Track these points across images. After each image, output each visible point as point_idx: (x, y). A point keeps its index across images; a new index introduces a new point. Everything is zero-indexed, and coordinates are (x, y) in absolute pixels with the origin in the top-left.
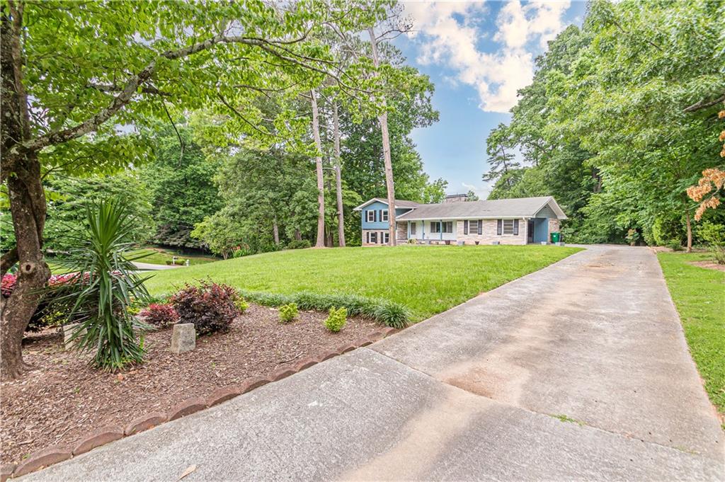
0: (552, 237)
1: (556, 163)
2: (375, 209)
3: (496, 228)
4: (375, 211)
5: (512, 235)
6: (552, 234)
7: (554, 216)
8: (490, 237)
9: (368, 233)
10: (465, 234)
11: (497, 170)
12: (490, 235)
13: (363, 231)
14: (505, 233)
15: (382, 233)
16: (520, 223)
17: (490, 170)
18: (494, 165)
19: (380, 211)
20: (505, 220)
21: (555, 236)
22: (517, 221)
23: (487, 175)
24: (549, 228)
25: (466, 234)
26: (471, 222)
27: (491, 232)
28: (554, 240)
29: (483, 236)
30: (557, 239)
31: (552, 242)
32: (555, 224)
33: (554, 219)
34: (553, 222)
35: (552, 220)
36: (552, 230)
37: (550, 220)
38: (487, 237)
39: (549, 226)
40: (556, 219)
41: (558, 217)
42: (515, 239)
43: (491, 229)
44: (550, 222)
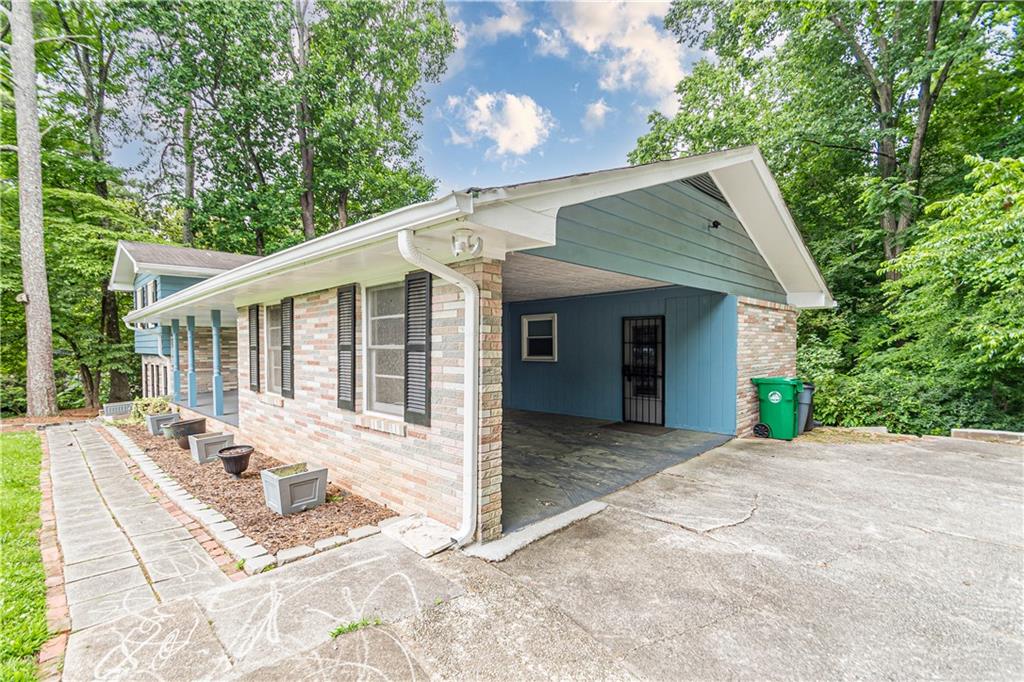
3: (335, 357)
6: (760, 387)
7: (772, 290)
8: (317, 420)
9: (146, 367)
10: (252, 388)
12: (317, 404)
13: (143, 360)
16: (441, 307)
21: (775, 398)
22: (419, 286)
24: (742, 349)
25: (255, 387)
27: (318, 385)
28: (769, 421)
29: (298, 407)
30: (787, 412)
31: (761, 430)
32: (773, 330)
33: (769, 304)
34: (767, 319)
35: (752, 306)
36: (759, 362)
37: (746, 304)
38: (309, 415)
39: (740, 342)
40: (783, 307)
41: (788, 296)
42: (416, 455)
43: (317, 364)
44: (741, 318)
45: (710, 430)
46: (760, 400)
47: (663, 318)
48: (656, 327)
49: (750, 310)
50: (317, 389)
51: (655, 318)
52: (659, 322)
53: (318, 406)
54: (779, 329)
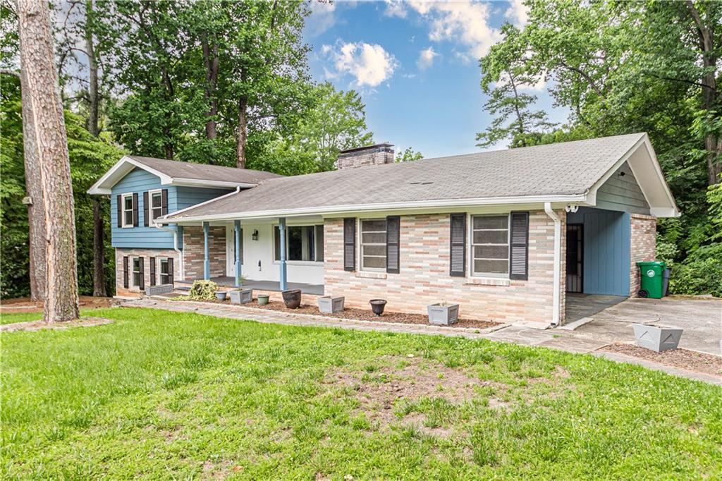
0: (641, 275)
1: (628, 81)
2: (136, 190)
3: (446, 250)
4: (136, 195)
5: (503, 279)
6: (642, 267)
7: (644, 207)
8: (426, 284)
9: (126, 259)
10: (346, 269)
11: (504, 126)
12: (426, 275)
13: (117, 253)
14: (479, 267)
15: (153, 259)
16: (535, 228)
17: (491, 126)
18: (498, 115)
19: (146, 194)
20: (476, 218)
21: (651, 274)
22: (521, 218)
23: (485, 135)
24: (633, 245)
25: (350, 268)
26: (368, 224)
27: (428, 265)
28: (647, 288)
29: (402, 278)
30: (658, 282)
31: (643, 293)
32: (646, 233)
33: (644, 217)
34: (642, 226)
35: (637, 218)
36: (639, 252)
37: (634, 218)
38: (417, 282)
39: (632, 240)
40: (650, 218)
41: (651, 210)
42: (516, 294)
43: (428, 253)
44: (633, 226)
45: (613, 293)
46: (642, 276)
47: (582, 226)
48: (577, 231)
49: (636, 221)
50: (427, 267)
51: (577, 225)
52: (579, 228)
53: (428, 277)
54: (648, 232)
